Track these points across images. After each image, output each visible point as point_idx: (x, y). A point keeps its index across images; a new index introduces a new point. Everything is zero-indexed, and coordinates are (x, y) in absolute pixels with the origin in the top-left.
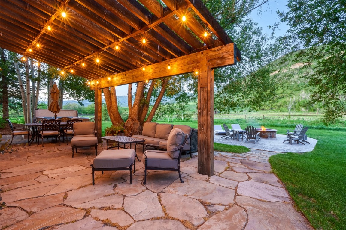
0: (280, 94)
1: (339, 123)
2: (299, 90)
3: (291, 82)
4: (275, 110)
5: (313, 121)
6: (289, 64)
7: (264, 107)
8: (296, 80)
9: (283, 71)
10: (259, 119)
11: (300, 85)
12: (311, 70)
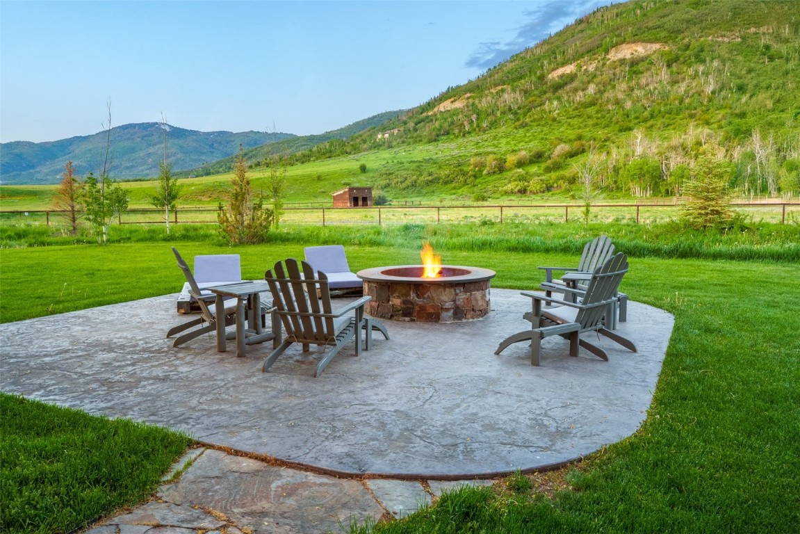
0: (576, 140)
1: (743, 228)
2: (630, 129)
3: (608, 101)
4: (558, 192)
5: (662, 226)
6: (601, 45)
7: (526, 184)
8: (621, 96)
9: (585, 67)
10: (485, 223)
11: (633, 112)
12: (663, 65)
